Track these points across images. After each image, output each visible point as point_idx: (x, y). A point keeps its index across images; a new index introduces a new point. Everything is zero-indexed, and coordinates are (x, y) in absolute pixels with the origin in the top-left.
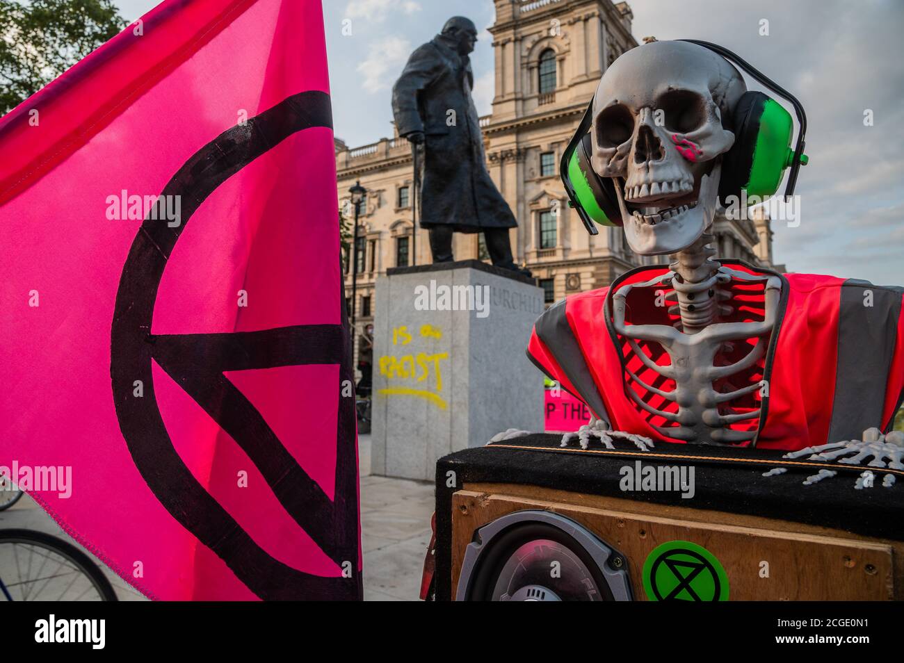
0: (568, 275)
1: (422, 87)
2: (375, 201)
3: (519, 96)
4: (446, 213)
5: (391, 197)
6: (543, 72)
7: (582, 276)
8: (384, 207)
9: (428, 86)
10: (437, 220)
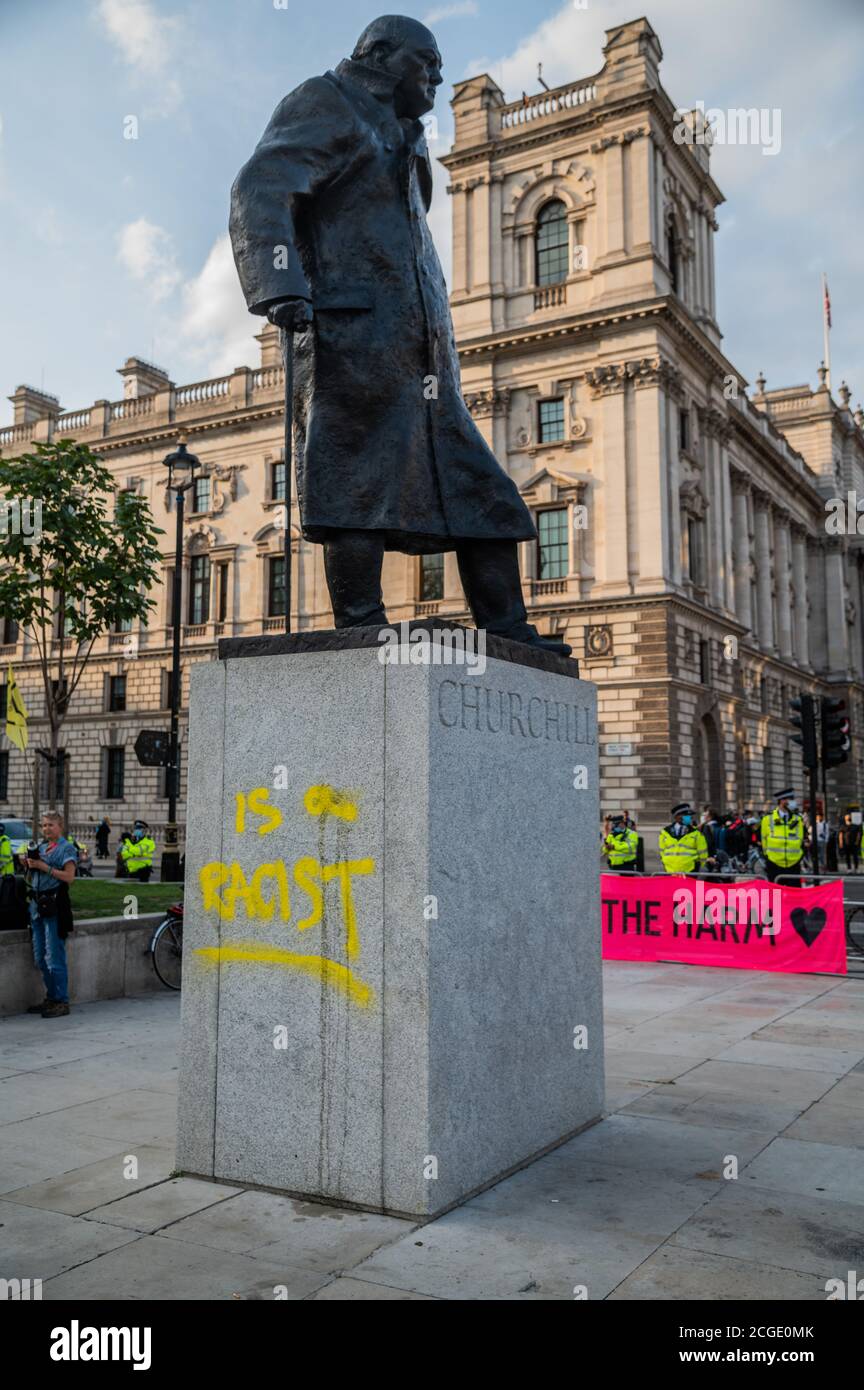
0: (589, 628)
2: (225, 488)
6: (542, 245)
7: (616, 629)
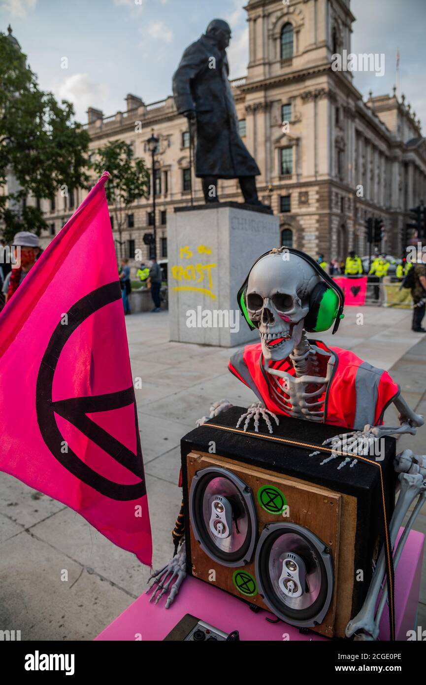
0: (300, 193)
1: (192, 76)
2: (165, 143)
3: (266, 61)
4: (213, 167)
5: (176, 139)
7: (310, 193)
8: (172, 147)
9: (197, 75)
10: (206, 172)
